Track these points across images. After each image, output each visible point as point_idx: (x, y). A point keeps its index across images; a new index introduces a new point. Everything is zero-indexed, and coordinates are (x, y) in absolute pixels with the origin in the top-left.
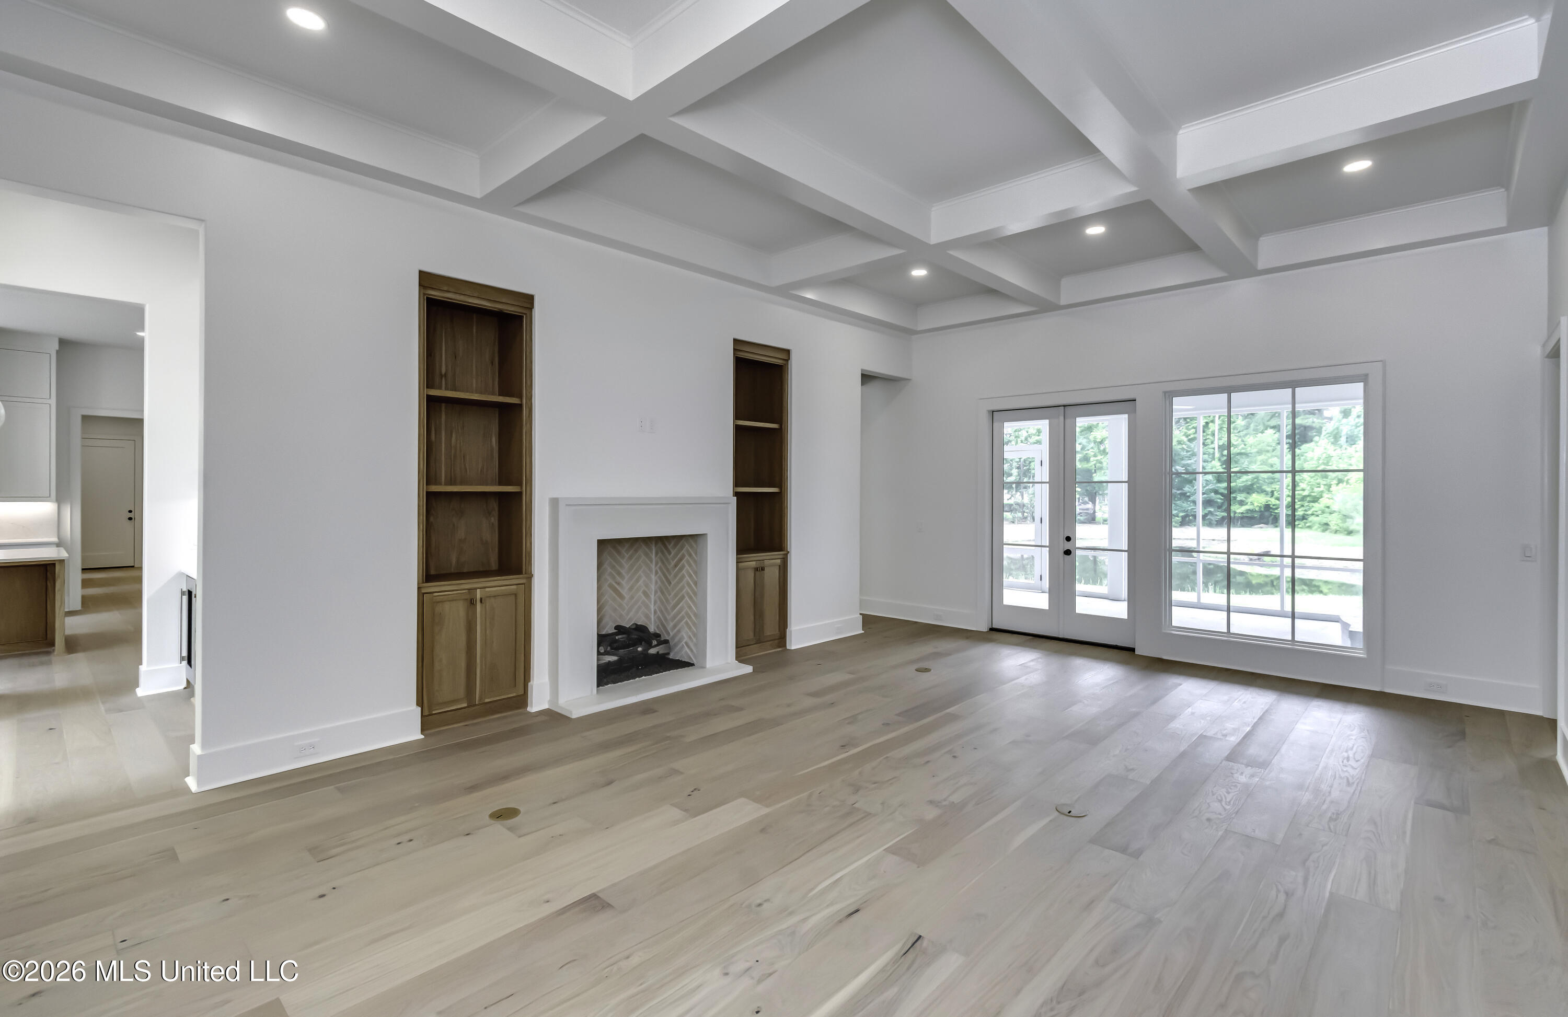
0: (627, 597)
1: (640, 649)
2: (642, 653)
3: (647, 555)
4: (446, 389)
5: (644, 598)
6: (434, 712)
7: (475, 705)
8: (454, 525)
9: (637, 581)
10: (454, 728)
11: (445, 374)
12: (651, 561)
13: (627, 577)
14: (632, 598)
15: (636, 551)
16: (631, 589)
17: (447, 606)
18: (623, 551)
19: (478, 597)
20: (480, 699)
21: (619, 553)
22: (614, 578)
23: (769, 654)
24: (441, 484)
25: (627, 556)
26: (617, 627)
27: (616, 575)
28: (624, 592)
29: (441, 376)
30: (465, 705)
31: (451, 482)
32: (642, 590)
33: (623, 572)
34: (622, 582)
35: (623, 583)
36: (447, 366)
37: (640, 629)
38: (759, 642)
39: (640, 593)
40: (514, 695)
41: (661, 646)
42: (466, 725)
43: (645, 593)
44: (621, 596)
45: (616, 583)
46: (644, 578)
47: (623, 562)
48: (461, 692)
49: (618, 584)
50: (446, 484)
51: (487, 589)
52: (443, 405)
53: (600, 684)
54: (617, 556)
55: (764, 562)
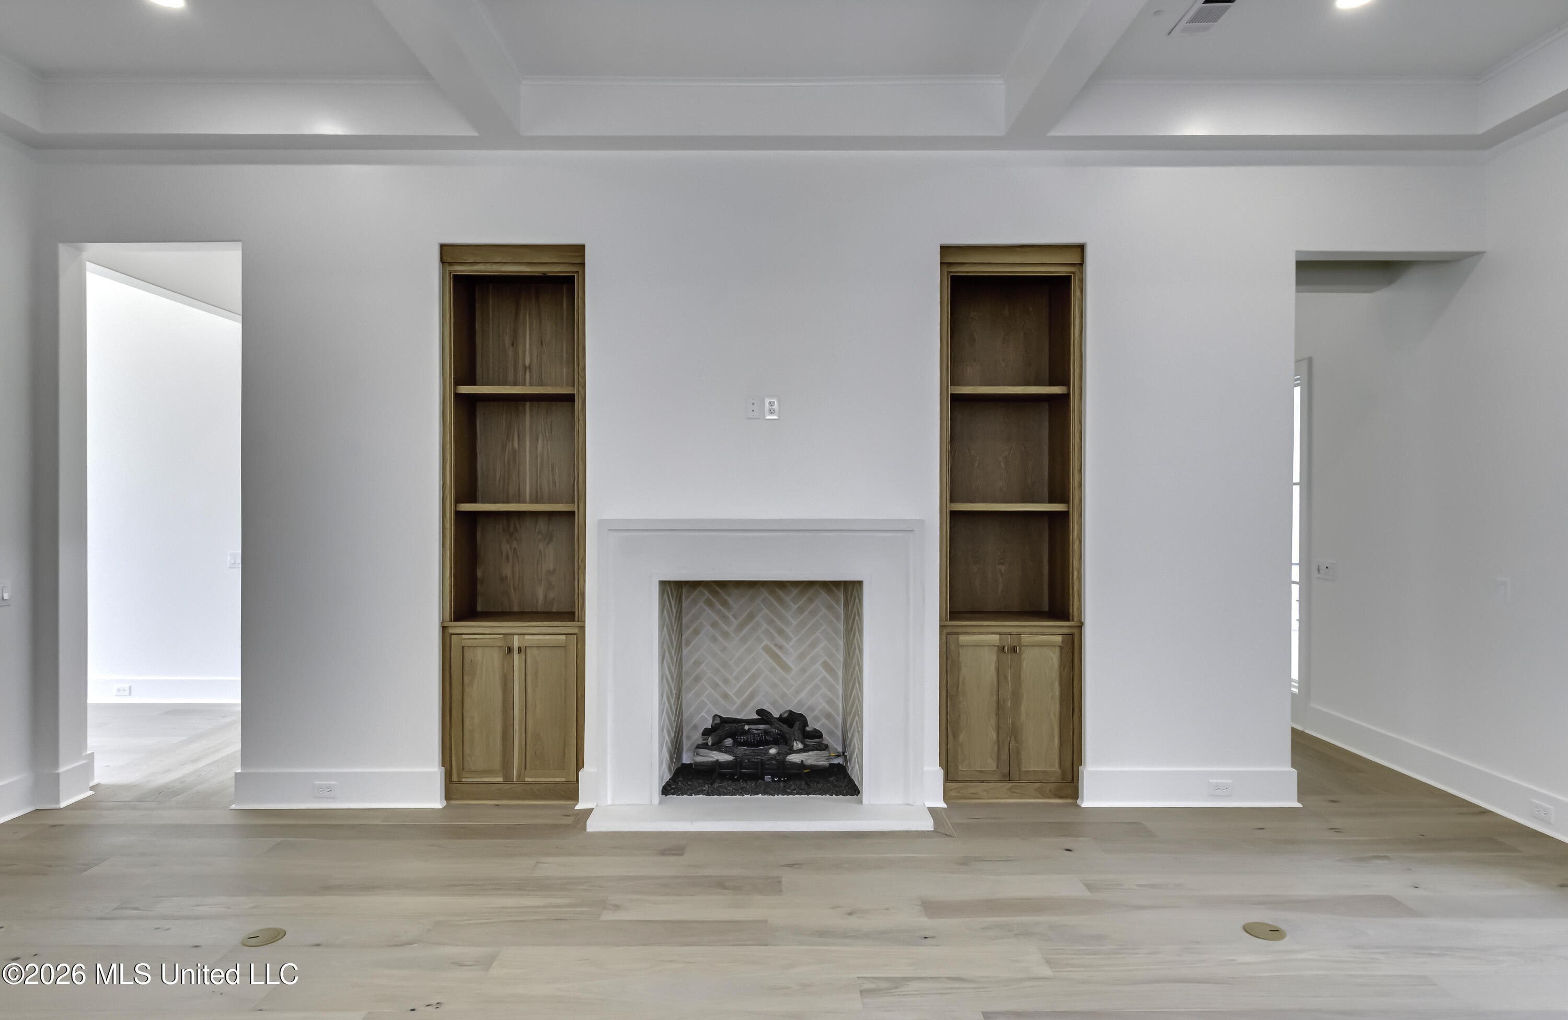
0: (795, 669)
1: (773, 751)
2: (773, 758)
3: (830, 608)
4: (531, 385)
5: (825, 673)
6: (464, 780)
7: (513, 782)
8: (540, 552)
9: (813, 646)
10: (486, 805)
11: (530, 367)
12: (838, 619)
13: (795, 639)
14: (803, 671)
15: (810, 600)
16: (802, 656)
17: (479, 652)
18: (788, 599)
19: (516, 645)
20: (519, 776)
21: (780, 600)
22: (772, 638)
23: (1030, 803)
24: (524, 502)
25: (795, 607)
26: (760, 712)
27: (776, 635)
28: (789, 661)
29: (525, 368)
30: (500, 779)
31: (536, 501)
32: (822, 660)
33: (788, 630)
34: (786, 645)
35: (788, 646)
36: (531, 355)
37: (794, 720)
38: (1007, 778)
39: (818, 665)
40: (563, 780)
41: (810, 753)
42: (498, 805)
43: (825, 665)
44: (785, 667)
45: (776, 645)
46: (824, 643)
47: (789, 616)
48: (497, 763)
49: (781, 648)
50: (531, 502)
51: (527, 637)
52: (528, 404)
53: (667, 790)
54: (779, 607)
55: (1020, 639)
